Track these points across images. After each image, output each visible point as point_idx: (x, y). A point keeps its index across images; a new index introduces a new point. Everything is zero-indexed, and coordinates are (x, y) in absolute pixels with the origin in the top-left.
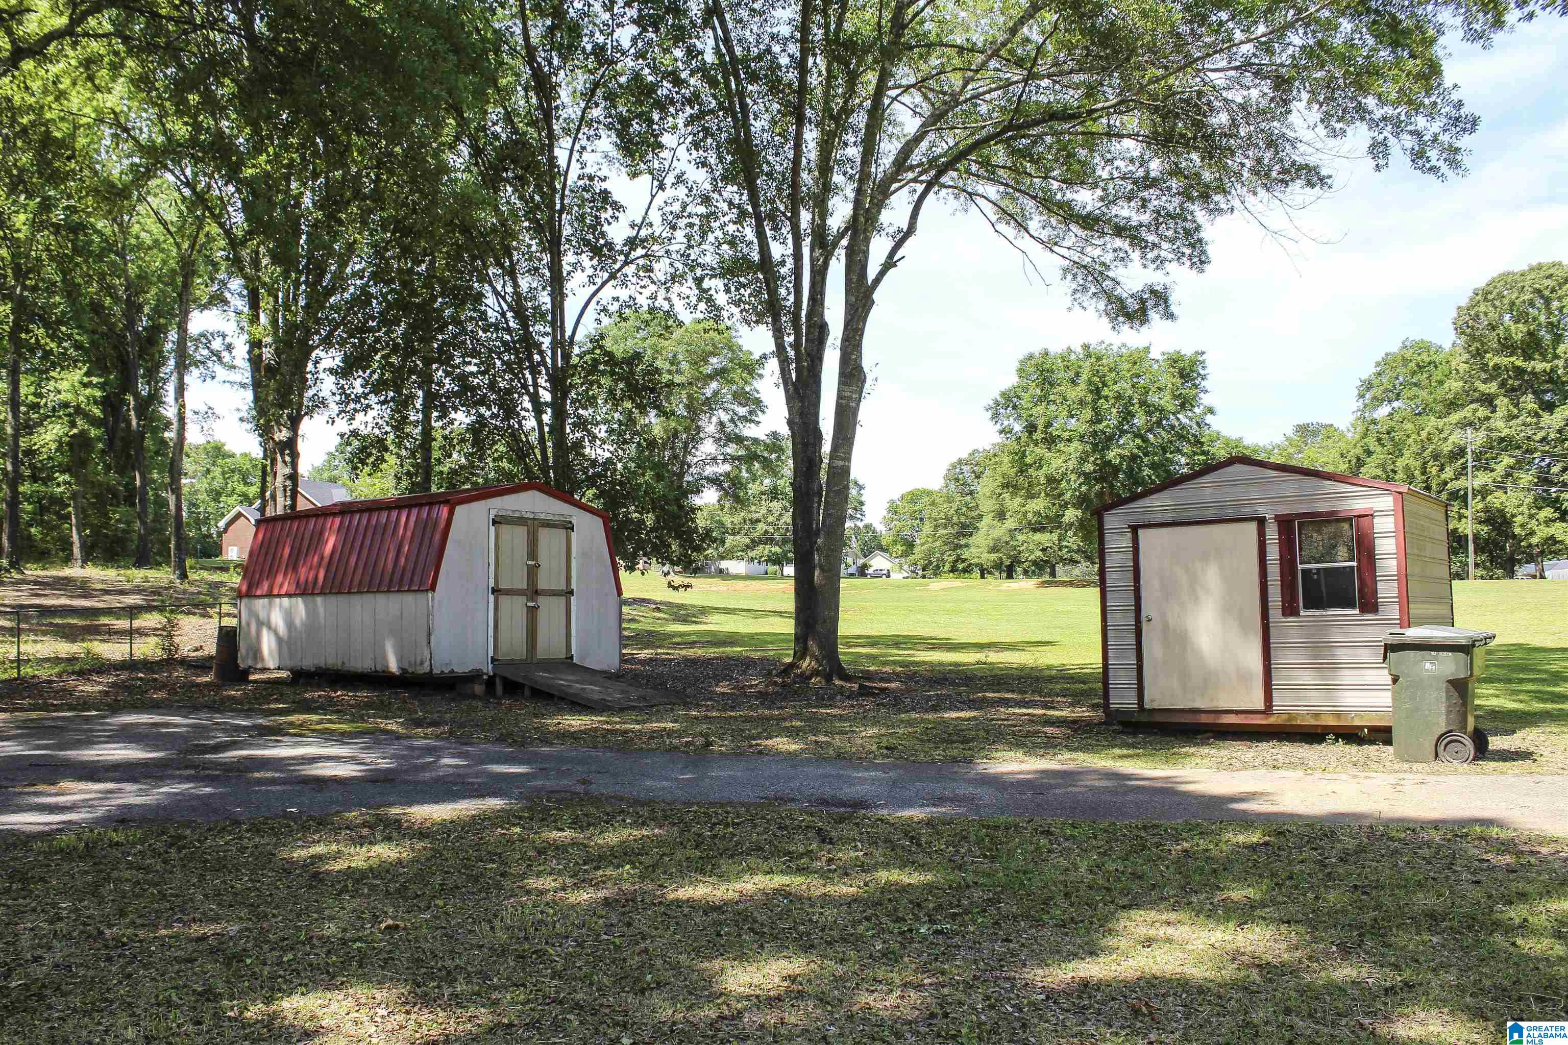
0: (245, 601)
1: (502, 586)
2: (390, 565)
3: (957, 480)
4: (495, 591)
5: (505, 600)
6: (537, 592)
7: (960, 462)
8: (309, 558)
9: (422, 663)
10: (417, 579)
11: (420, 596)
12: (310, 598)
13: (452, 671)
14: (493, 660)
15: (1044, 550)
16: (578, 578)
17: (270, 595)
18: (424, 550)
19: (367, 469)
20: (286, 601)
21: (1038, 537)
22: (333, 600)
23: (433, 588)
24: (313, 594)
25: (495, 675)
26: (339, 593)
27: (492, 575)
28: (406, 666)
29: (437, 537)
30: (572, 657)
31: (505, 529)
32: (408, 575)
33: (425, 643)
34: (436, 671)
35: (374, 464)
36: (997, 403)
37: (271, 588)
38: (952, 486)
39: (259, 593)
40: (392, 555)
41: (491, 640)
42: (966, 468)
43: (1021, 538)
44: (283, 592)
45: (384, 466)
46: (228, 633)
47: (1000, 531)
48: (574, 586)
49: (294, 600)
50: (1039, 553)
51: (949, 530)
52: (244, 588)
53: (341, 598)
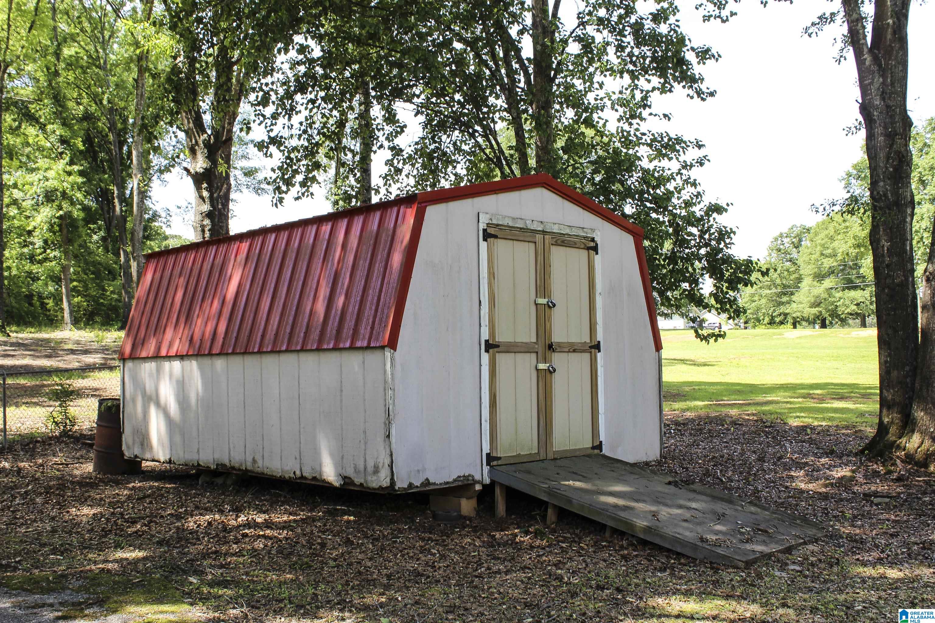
0: (129, 364)
1: (500, 338)
2: (321, 307)
3: (779, 250)
4: (490, 346)
5: (503, 359)
6: (550, 347)
7: (781, 235)
8: (208, 302)
9: (376, 470)
10: (364, 330)
11: (372, 358)
12: (207, 361)
13: (427, 482)
14: (490, 458)
15: (858, 305)
16: (605, 324)
17: (157, 357)
18: (375, 283)
19: (295, 190)
20: (177, 364)
21: (853, 294)
22: (236, 362)
23: (393, 344)
24: (210, 354)
25: (493, 483)
26: (245, 353)
27: (485, 321)
28: (350, 472)
29: (397, 259)
30: (599, 447)
31: (501, 245)
32: (350, 323)
33: (380, 438)
34: (401, 484)
35: (303, 184)
36: (849, 175)
37: (158, 348)
38: (774, 254)
39: (144, 354)
40: (324, 292)
41: (486, 426)
42: (786, 240)
43: (838, 295)
44: (173, 352)
45: (314, 188)
46: (109, 408)
47: (820, 289)
48: (600, 337)
49: (187, 363)
50: (855, 307)
51: (774, 290)
52: (128, 350)
53: (251, 361)
